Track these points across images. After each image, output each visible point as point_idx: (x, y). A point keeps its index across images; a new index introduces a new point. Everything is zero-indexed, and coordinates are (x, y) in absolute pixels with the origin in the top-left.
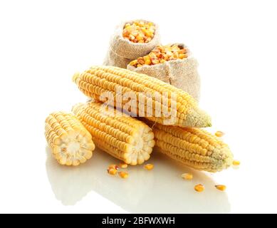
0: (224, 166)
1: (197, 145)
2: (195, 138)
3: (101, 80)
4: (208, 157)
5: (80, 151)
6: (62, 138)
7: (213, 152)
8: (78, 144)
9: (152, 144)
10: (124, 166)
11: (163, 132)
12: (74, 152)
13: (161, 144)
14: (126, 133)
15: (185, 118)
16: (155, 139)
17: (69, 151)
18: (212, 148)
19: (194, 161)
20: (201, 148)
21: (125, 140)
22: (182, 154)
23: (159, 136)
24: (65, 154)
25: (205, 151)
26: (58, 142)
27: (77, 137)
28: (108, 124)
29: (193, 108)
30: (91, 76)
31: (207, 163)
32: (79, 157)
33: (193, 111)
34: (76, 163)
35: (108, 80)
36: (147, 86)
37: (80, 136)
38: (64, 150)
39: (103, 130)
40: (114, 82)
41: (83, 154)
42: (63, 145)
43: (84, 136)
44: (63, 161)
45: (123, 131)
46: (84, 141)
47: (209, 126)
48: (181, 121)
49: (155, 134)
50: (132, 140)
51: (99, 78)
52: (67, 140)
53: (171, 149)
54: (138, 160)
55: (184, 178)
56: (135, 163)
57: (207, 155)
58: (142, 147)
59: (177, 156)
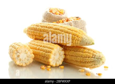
0: (101, 62)
1: (87, 53)
2: (86, 50)
3: (38, 28)
4: (93, 58)
5: (27, 58)
6: (18, 50)
7: (95, 56)
8: (26, 55)
9: (63, 57)
10: (49, 67)
11: (69, 51)
12: (24, 59)
13: (68, 57)
14: (51, 49)
15: (81, 40)
16: (65, 54)
17: (21, 57)
18: (95, 54)
19: (85, 62)
20: (89, 54)
21: (50, 52)
22: (79, 59)
23: (67, 53)
24: (19, 58)
25: (91, 55)
26: (16, 52)
27: (25, 51)
28: (41, 46)
29: (85, 35)
30: (33, 26)
31: (92, 62)
32: (26, 61)
33: (85, 36)
34: (24, 65)
35: (42, 27)
36: (61, 27)
37: (27, 51)
38: (18, 56)
39: (39, 49)
40: (45, 27)
41: (28, 60)
42: (18, 54)
43: (29, 51)
44: (18, 63)
45: (49, 48)
46: (29, 53)
47: (93, 44)
48: (79, 42)
49: (65, 52)
50: (53, 52)
51: (37, 27)
52: (20, 51)
53: (73, 58)
54: (56, 64)
55: (80, 71)
56: (54, 65)
57: (92, 57)
58: (58, 57)
59: (76, 61)
